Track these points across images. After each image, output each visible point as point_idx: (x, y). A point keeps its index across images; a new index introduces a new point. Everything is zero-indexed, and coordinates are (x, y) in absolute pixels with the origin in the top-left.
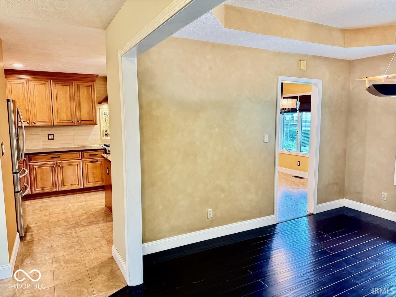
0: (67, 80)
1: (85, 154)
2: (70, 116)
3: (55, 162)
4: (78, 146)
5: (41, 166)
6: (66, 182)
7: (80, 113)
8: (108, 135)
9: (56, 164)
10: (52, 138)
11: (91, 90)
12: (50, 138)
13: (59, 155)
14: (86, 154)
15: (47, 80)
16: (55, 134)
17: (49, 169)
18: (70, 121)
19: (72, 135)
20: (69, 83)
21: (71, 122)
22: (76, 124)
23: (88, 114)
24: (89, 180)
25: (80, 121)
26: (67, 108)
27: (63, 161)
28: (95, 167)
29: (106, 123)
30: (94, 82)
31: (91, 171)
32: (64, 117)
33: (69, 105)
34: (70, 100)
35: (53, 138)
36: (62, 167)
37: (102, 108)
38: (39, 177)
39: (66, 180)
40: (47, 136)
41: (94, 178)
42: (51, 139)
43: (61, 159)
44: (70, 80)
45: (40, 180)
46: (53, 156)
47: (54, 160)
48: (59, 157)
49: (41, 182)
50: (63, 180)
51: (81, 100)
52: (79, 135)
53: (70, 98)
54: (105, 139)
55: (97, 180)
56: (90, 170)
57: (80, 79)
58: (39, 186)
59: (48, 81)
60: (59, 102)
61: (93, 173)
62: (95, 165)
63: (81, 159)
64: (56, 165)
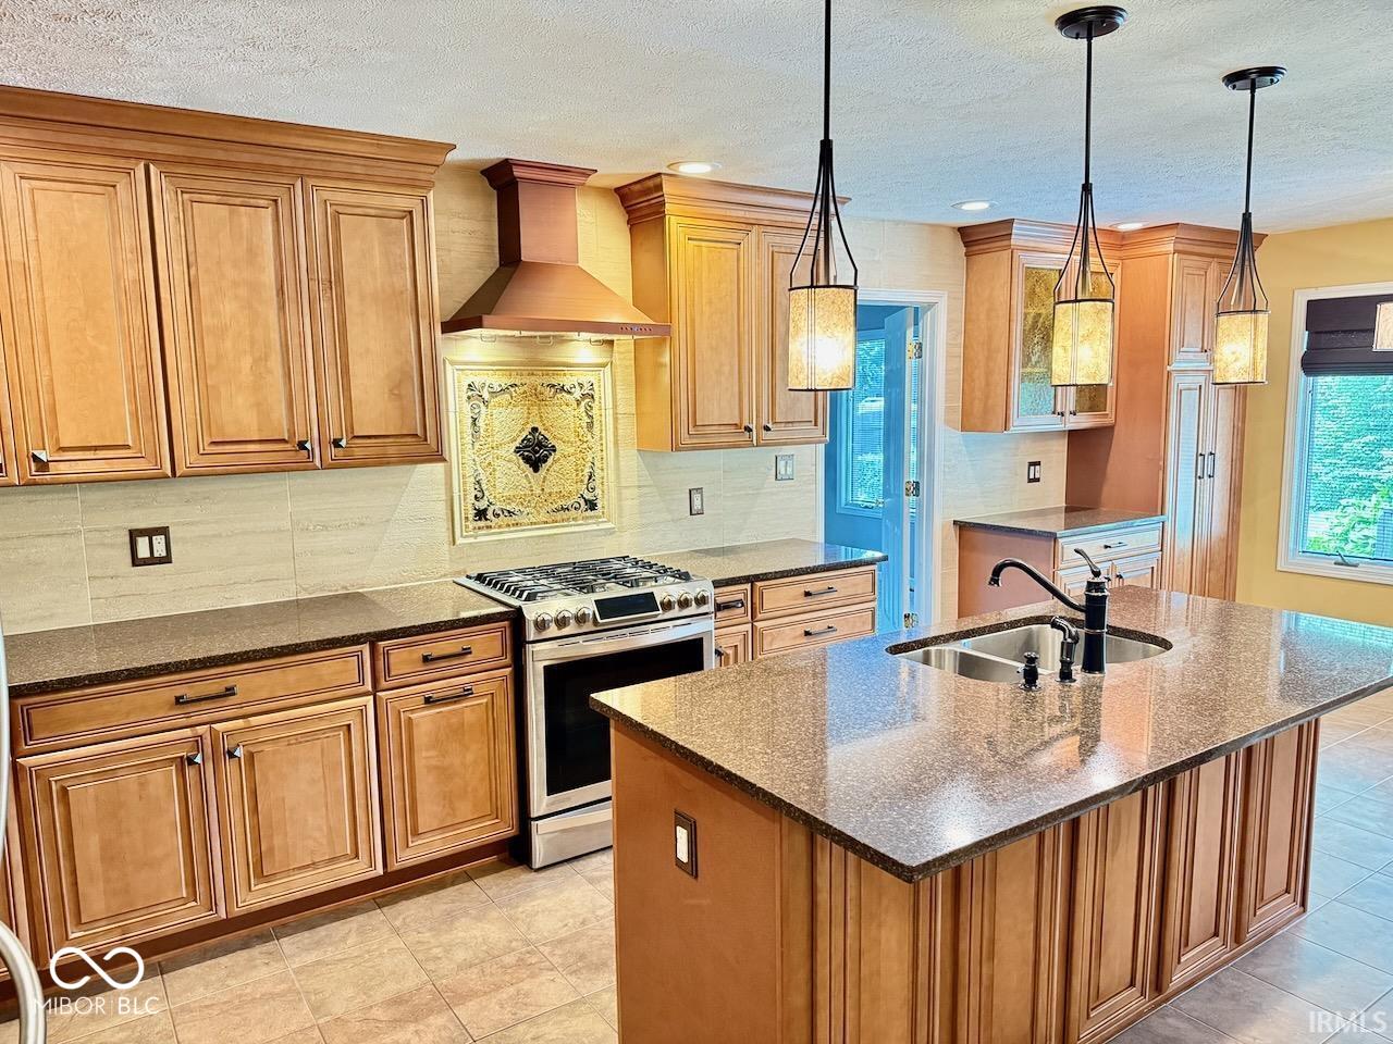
0: (257, 168)
1: (395, 656)
2: (281, 411)
3: (201, 730)
4: (322, 590)
5: (102, 769)
6: (278, 856)
7: (347, 388)
8: (490, 515)
9: (208, 741)
10: (160, 551)
11: (406, 245)
12: (143, 552)
13: (230, 682)
14: (403, 659)
15: (122, 163)
16: (177, 524)
17: (164, 780)
18: (283, 441)
19: (280, 531)
20: (271, 191)
21: (288, 447)
22: (317, 462)
23: (396, 392)
24: (421, 820)
25: (343, 443)
26: (260, 360)
27: (254, 720)
28: (457, 731)
29: (477, 446)
30: (428, 188)
31: (434, 762)
32: (241, 415)
33: (275, 336)
34: (282, 307)
35: (164, 554)
36: (251, 757)
37: (456, 358)
38: (89, 846)
39: (277, 841)
40: (127, 539)
41: (449, 799)
42: (153, 561)
43: (240, 705)
44: (277, 170)
45: (98, 867)
46: (189, 692)
47: (194, 720)
48: (230, 691)
49: (107, 881)
50: (258, 841)
51: (351, 301)
52: (325, 528)
53: (281, 291)
54: (472, 540)
55: (465, 810)
56: (424, 758)
57: (339, 165)
58: (95, 901)
59: (128, 172)
60: (207, 320)
61: (443, 773)
62: (454, 720)
63: (369, 687)
64: (208, 750)
